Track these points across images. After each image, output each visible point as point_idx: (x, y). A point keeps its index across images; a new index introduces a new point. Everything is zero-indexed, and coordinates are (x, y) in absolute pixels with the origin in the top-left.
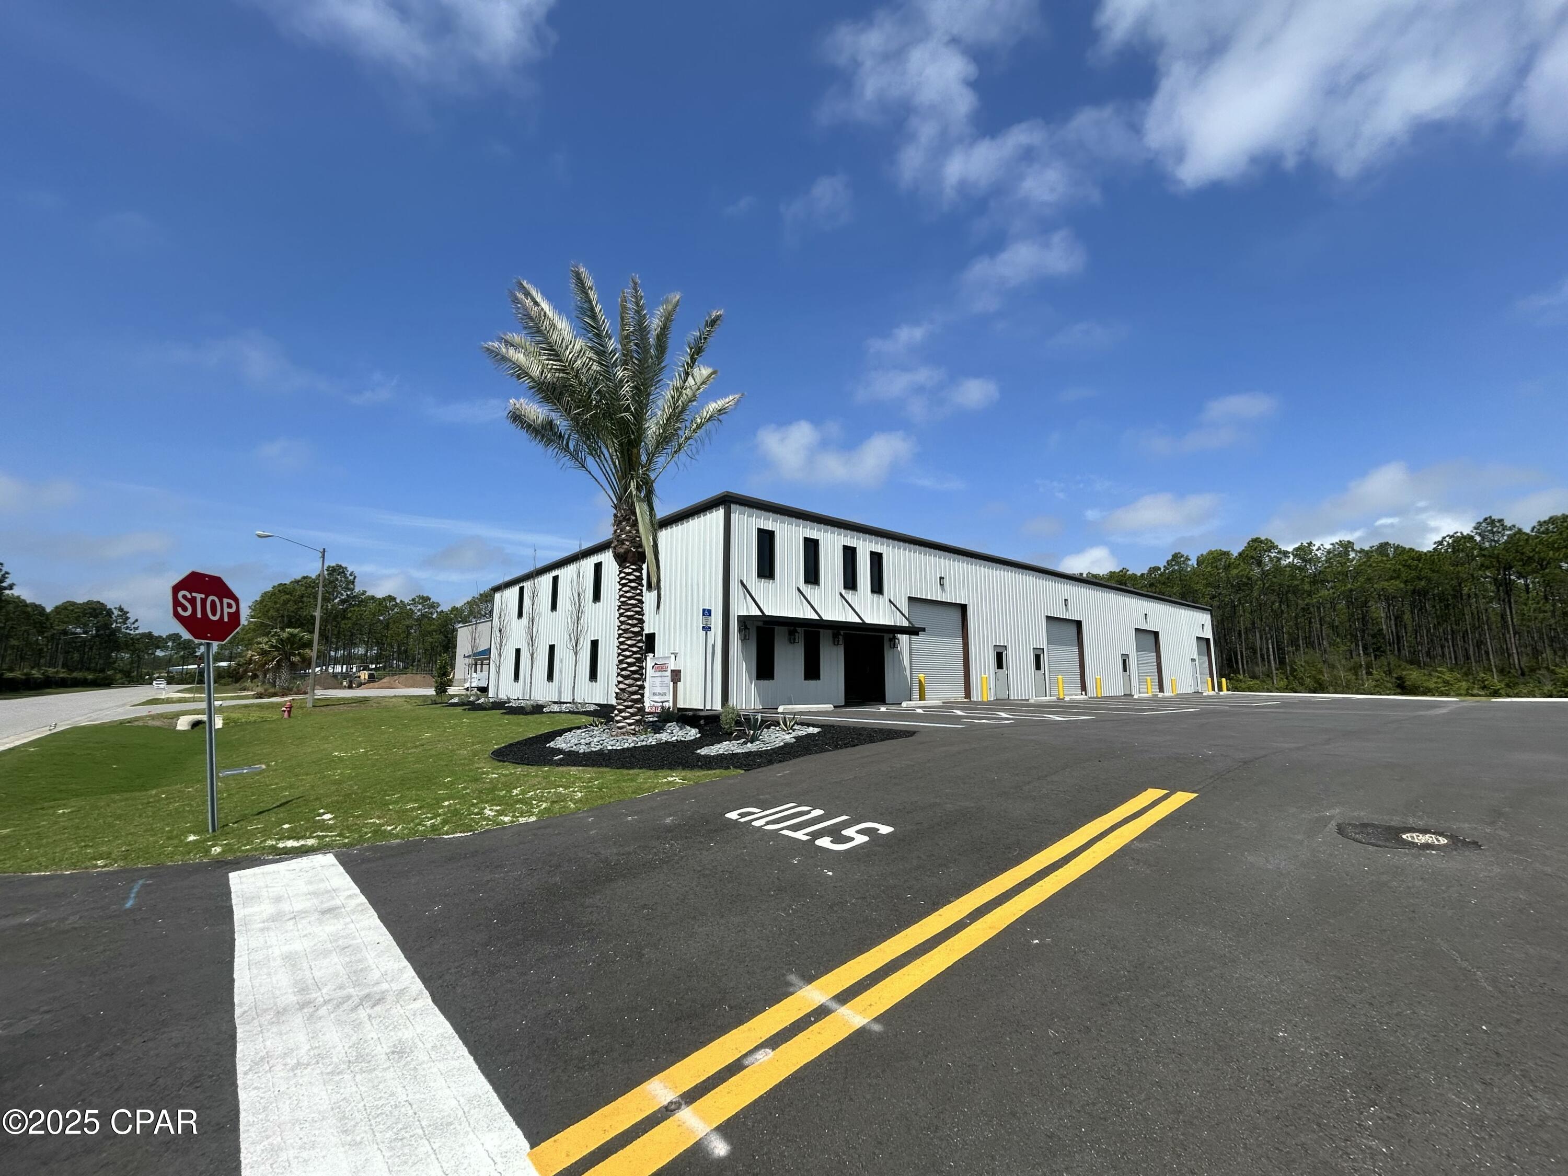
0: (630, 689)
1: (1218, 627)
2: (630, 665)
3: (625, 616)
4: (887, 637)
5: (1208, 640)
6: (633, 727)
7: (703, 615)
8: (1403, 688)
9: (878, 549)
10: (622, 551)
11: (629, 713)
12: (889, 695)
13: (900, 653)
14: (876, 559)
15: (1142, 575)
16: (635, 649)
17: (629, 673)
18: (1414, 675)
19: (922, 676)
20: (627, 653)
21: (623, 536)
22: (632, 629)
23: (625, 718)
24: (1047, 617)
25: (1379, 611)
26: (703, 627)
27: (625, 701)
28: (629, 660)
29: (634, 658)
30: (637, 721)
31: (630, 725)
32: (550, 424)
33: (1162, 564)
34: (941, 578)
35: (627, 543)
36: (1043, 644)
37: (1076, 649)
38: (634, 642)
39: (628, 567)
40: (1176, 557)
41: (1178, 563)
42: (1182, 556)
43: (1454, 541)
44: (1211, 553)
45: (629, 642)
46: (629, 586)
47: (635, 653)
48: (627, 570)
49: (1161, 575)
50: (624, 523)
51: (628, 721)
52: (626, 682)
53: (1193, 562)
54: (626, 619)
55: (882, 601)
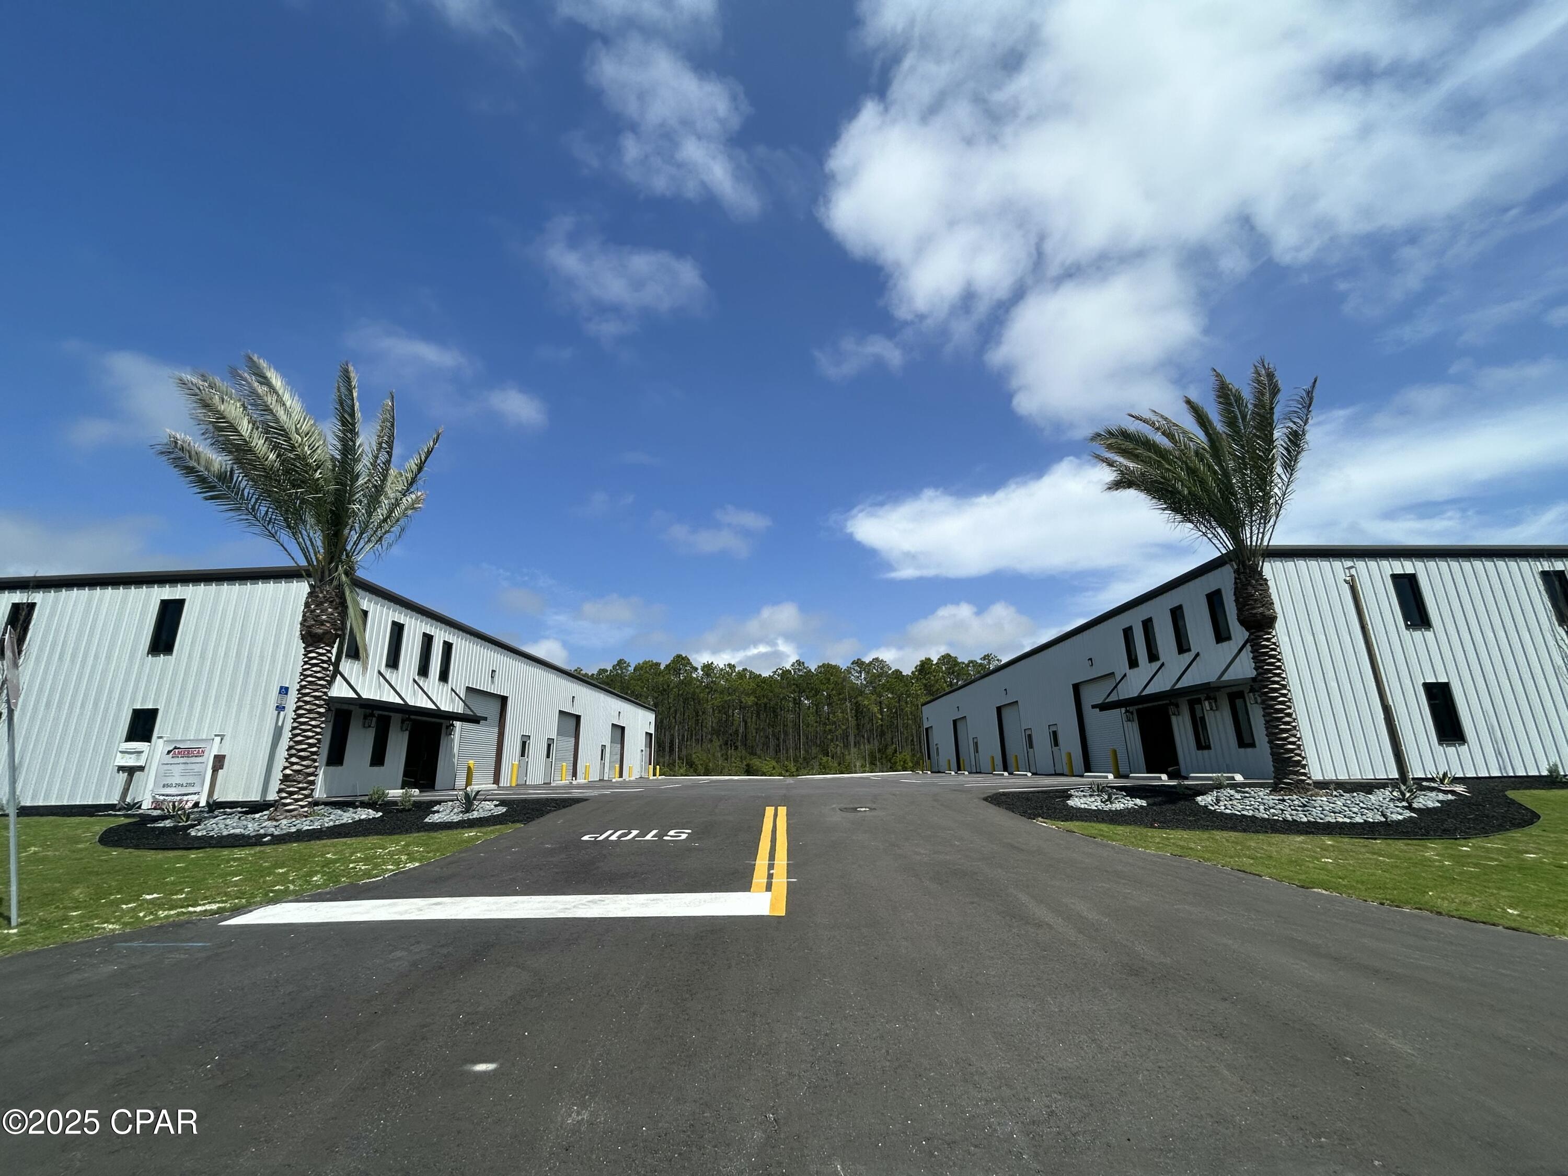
0: (308, 771)
1: (659, 725)
2: (311, 745)
3: (312, 696)
4: (445, 723)
5: (651, 735)
6: (306, 809)
7: (280, 693)
9: (450, 639)
10: (321, 631)
11: (302, 794)
12: (439, 783)
13: (453, 740)
14: (448, 647)
15: (593, 675)
16: (318, 730)
17: (309, 754)
18: (756, 762)
19: (471, 762)
20: (310, 734)
21: (324, 617)
22: (318, 710)
23: (297, 800)
24: (560, 711)
26: (277, 707)
27: (299, 782)
28: (311, 741)
29: (316, 739)
30: (309, 803)
31: (302, 807)
32: (225, 477)
33: (609, 668)
34: (493, 671)
35: (328, 625)
36: (554, 736)
37: (573, 740)
38: (319, 723)
39: (322, 648)
40: (620, 662)
41: (621, 668)
42: (625, 663)
43: (783, 673)
44: (645, 663)
45: (313, 723)
46: (321, 667)
47: (318, 733)
48: (321, 651)
49: (607, 677)
50: (326, 605)
51: (300, 803)
52: (304, 763)
53: (631, 669)
54: (312, 699)
55: (446, 689)
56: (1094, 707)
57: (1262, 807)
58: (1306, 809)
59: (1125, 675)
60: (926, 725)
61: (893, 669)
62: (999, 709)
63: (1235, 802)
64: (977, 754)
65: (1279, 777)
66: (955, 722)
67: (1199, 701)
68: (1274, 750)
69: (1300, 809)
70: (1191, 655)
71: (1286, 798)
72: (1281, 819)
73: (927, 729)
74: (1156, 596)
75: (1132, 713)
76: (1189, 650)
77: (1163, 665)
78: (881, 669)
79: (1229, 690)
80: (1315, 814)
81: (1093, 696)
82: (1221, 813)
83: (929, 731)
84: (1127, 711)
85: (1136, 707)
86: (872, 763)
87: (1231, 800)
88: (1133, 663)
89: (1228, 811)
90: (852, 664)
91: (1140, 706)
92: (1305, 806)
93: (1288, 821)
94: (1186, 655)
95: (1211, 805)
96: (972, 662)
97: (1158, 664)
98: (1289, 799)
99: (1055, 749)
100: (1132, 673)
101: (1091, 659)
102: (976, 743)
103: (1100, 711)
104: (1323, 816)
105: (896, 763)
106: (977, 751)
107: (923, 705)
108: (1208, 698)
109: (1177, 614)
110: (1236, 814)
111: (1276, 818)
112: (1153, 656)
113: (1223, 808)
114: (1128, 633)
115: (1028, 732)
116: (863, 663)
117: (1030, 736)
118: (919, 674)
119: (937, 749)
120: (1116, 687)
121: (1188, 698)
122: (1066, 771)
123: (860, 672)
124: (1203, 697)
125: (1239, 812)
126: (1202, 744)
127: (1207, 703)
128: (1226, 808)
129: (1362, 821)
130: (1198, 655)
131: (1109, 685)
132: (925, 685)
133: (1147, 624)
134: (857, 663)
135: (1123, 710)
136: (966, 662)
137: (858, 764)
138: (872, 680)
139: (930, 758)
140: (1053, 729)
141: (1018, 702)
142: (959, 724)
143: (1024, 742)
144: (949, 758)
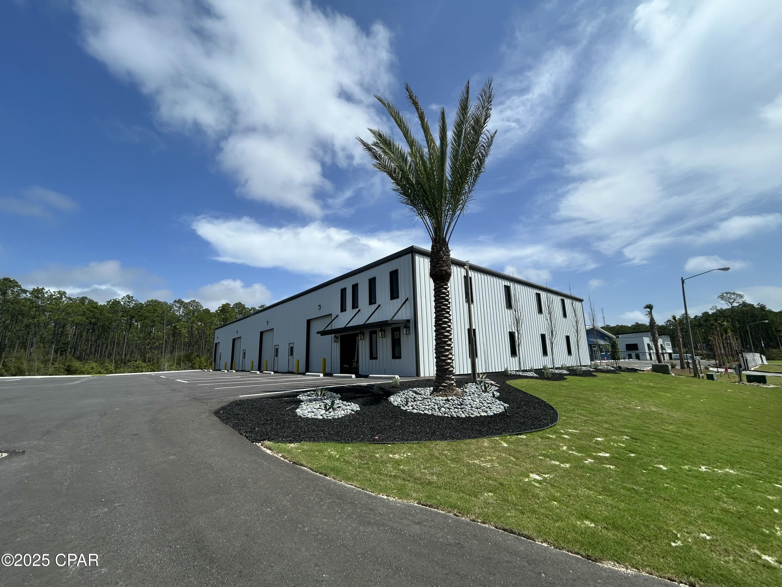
8: (69, 371)
25: (70, 330)
56: (318, 333)
57: (436, 407)
58: (462, 406)
59: (337, 316)
60: (216, 342)
61: (204, 308)
62: (261, 334)
63: (418, 403)
64: (243, 360)
65: (440, 381)
66: (234, 340)
67: (375, 332)
68: (440, 363)
69: (459, 407)
70: (376, 306)
71: (450, 398)
72: (449, 416)
73: (216, 344)
74: (362, 272)
75: (338, 338)
76: (375, 303)
77: (359, 310)
78: (196, 307)
79: (393, 326)
80: (468, 411)
81: (317, 327)
82: (411, 413)
83: (218, 345)
84: (335, 336)
85: (341, 334)
86: (179, 364)
87: (415, 401)
88: (343, 309)
89: (415, 411)
90: (175, 302)
91: (343, 334)
92: (462, 404)
93: (454, 417)
94: (373, 306)
95: (403, 406)
96: (253, 308)
97: (357, 310)
98: (452, 399)
99: (291, 357)
100: (342, 315)
101: (320, 306)
102: (245, 353)
103: (321, 335)
104: (472, 412)
105: (195, 363)
106: (244, 357)
107: (216, 329)
108: (381, 330)
109: (372, 282)
110: (421, 414)
111: (446, 415)
112: (355, 305)
113: (411, 408)
114: (343, 291)
115: (276, 347)
116: (182, 302)
117: (277, 350)
118: (220, 312)
119: (220, 356)
120: (331, 322)
121: (371, 330)
122: (295, 370)
123: (180, 307)
124: (378, 329)
125: (423, 411)
126: (373, 357)
127: (380, 333)
128: (414, 409)
129: (492, 414)
130: (379, 306)
131: (328, 320)
132: (223, 319)
133: (355, 287)
134: (178, 302)
135: (333, 335)
136: (250, 308)
137: (166, 365)
138: (188, 313)
139: (215, 361)
140: (291, 345)
141: (273, 329)
142: (236, 341)
143: (273, 353)
144: (226, 363)
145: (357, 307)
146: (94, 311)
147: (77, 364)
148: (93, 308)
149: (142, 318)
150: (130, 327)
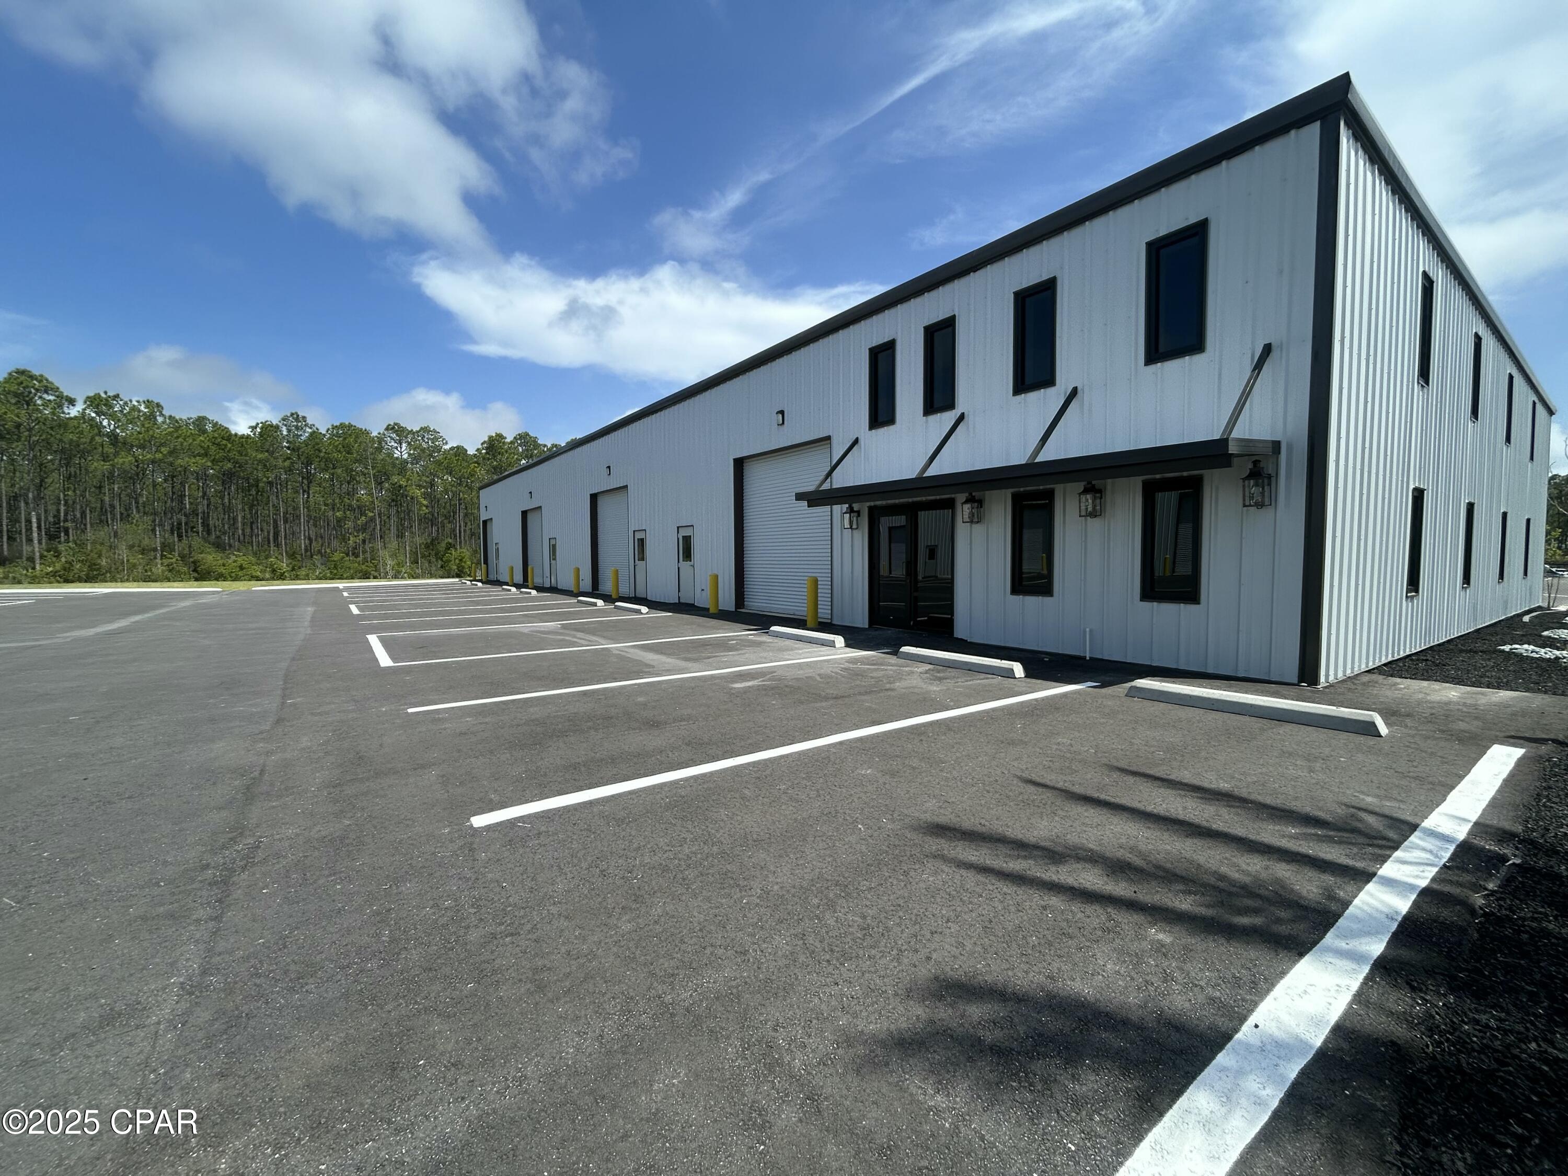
56: (798, 497)
59: (856, 441)
60: (483, 517)
62: (594, 498)
64: (553, 562)
66: (524, 514)
67: (1043, 498)
70: (1058, 394)
73: (485, 522)
75: (860, 515)
76: (1048, 383)
77: (962, 418)
78: (433, 441)
81: (771, 479)
83: (489, 524)
84: (853, 511)
85: (868, 504)
88: (880, 417)
90: (387, 429)
91: (880, 504)
94: (1039, 396)
97: (951, 418)
99: (685, 565)
100: (875, 437)
101: (782, 411)
102: (554, 546)
103: (810, 505)
106: (554, 558)
107: (481, 488)
109: (1035, 303)
112: (939, 401)
114: (881, 356)
115: (639, 536)
116: (403, 430)
117: (642, 542)
118: (487, 453)
119: (497, 550)
123: (400, 442)
127: (1081, 500)
130: (1074, 393)
131: (816, 458)
133: (940, 334)
134: (393, 428)
135: (846, 507)
137: (390, 562)
138: (419, 454)
139: (486, 562)
140: (684, 532)
141: (626, 486)
142: (530, 517)
143: (631, 549)
144: (512, 568)
145: (951, 406)
146: (226, 445)
147: (210, 558)
148: (223, 438)
149: (329, 464)
150: (310, 482)
